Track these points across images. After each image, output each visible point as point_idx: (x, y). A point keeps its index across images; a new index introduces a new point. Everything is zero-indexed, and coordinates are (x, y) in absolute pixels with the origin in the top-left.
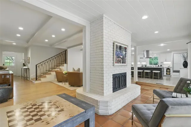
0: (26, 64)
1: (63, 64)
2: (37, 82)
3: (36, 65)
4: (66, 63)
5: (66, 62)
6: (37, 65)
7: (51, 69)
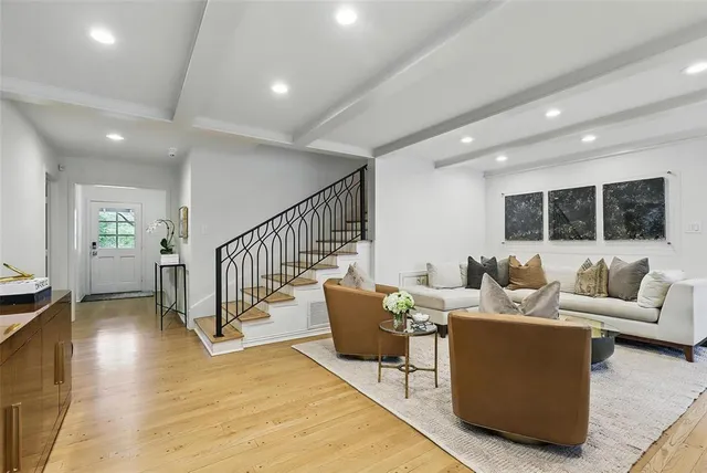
0: (173, 243)
1: (353, 241)
2: (221, 349)
3: (219, 251)
4: (363, 238)
5: (363, 230)
6: (224, 250)
7: (290, 271)
